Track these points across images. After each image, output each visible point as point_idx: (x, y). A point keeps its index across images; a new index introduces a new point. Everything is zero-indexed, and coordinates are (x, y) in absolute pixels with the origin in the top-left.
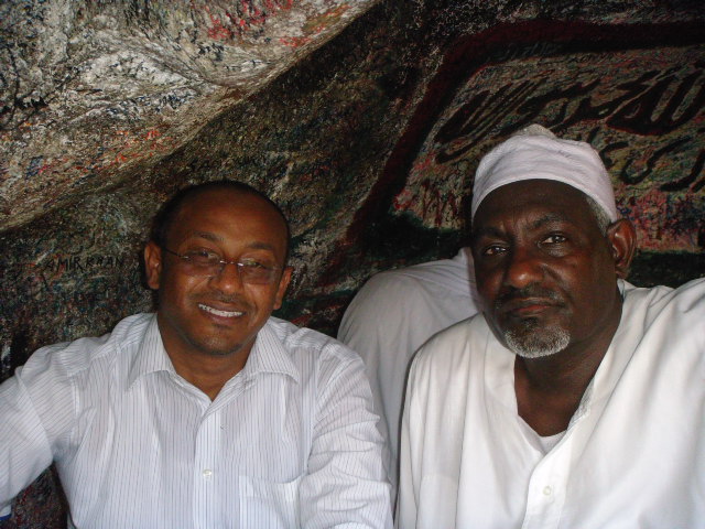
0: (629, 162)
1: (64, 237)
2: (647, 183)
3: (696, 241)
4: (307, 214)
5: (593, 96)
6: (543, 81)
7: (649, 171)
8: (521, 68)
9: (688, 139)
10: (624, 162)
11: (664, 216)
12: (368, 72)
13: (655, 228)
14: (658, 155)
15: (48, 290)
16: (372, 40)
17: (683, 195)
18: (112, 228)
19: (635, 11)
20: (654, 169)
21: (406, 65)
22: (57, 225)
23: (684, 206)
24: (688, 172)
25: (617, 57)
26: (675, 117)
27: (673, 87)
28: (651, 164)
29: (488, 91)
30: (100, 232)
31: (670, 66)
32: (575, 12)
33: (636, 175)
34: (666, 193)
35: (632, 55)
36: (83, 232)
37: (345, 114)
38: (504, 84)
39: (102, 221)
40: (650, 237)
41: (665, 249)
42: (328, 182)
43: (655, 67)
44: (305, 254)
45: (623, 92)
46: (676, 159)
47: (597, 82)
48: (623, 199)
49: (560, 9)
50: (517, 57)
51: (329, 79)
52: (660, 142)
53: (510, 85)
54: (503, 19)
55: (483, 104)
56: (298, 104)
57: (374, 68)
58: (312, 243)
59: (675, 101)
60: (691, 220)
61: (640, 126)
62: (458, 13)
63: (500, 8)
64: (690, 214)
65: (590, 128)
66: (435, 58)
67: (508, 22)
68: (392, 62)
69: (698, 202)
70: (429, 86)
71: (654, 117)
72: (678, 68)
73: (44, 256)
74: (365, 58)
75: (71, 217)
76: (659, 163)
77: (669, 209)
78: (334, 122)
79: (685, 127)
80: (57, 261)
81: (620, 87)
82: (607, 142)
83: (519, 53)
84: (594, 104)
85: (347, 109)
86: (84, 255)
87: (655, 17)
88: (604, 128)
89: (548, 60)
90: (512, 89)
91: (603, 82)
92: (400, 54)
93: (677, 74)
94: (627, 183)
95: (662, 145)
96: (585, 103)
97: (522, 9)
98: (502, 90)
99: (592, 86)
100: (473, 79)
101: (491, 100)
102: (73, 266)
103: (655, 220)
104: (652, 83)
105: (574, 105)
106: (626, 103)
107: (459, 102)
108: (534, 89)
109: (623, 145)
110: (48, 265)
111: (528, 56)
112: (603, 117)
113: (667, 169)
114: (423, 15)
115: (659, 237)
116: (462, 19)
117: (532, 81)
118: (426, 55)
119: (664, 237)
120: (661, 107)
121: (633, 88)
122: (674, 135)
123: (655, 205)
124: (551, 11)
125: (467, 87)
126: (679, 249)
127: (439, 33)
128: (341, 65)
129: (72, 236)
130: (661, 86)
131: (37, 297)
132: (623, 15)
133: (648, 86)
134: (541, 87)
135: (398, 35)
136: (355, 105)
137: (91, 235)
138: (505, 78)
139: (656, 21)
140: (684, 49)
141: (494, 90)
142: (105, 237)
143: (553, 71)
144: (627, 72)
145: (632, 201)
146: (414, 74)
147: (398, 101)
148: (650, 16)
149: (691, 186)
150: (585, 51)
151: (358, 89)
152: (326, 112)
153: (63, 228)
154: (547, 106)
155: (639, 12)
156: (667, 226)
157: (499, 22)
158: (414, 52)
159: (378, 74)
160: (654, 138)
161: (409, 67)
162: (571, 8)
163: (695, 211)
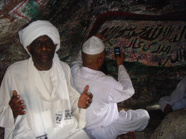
0: (145, 46)
1: (7, 55)
2: (148, 51)
3: (158, 64)
4: (66, 53)
5: (136, 31)
6: (123, 26)
7: (149, 48)
8: (116, 23)
9: (157, 42)
10: (143, 46)
11: (152, 58)
12: (77, 20)
13: (150, 60)
14: (151, 45)
15: (4, 66)
16: (78, 13)
17: (156, 54)
18: (17, 53)
19: (142, 11)
20: (150, 48)
21: (87, 19)
22: (5, 52)
23: (156, 56)
24: (157, 49)
25: (139, 22)
26: (154, 37)
27: (153, 30)
28: (149, 47)
29: (109, 27)
30: (15, 54)
31: (152, 25)
32: (128, 10)
33: (146, 49)
34: (152, 53)
35: (143, 22)
36: (11, 54)
37: (72, 30)
38: (113, 26)
39: (15, 51)
40: (148, 62)
41: (151, 65)
42: (70, 46)
43: (148, 25)
44: (68, 61)
45: (142, 31)
46: (154, 46)
47: (136, 28)
48: (143, 54)
49: (124, 9)
50: (115, 20)
51: (67, 21)
52: (151, 42)
53: (114, 26)
54: (110, 10)
55: (109, 30)
56: (59, 27)
57: (78, 20)
58: (70, 59)
59: (154, 34)
60: (157, 59)
61: (146, 38)
62: (99, 8)
63: (109, 8)
64: (157, 58)
65: (136, 38)
66: (94, 18)
67: (111, 11)
68: (83, 18)
69: (159, 56)
70: (93, 25)
71: (149, 37)
72: (154, 26)
73: (3, 59)
74: (76, 17)
75: (8, 51)
76: (151, 47)
77: (153, 57)
78: (69, 31)
79: (156, 39)
80: (6, 60)
81: (141, 29)
82: (139, 41)
83: (115, 19)
84: (136, 33)
85: (72, 29)
86: (12, 59)
87: (146, 13)
88: (139, 38)
89: (123, 21)
90: (115, 27)
91: (137, 28)
92: (85, 17)
93: (154, 27)
94: (144, 51)
95: (151, 43)
96: (134, 32)
97: (115, 8)
98: (113, 27)
99: (135, 29)
100: (104, 24)
101: (110, 30)
102: (10, 61)
103: (150, 59)
104: (148, 29)
105: (131, 33)
106: (143, 33)
107: (102, 29)
108: (121, 28)
109: (143, 42)
110: (4, 61)
111: (117, 20)
112: (138, 36)
113: (153, 48)
114: (90, 8)
115: (150, 63)
116: (100, 10)
117: (120, 26)
118: (92, 17)
119: (151, 63)
120: (151, 35)
121: (144, 30)
122: (154, 41)
123: (150, 56)
124: (122, 9)
125: (103, 26)
126: (154, 65)
127: (94, 12)
128: (70, 18)
129: (9, 55)
130: (150, 30)
131: (2, 67)
132: (139, 12)
133: (147, 30)
134: (122, 28)
135: (84, 12)
136: (74, 28)
137: (13, 54)
138: (113, 25)
139: (147, 14)
140: (155, 22)
141: (111, 27)
142: (16, 55)
143: (125, 24)
144: (142, 26)
145: (145, 54)
146: (89, 22)
147: (85, 28)
148: (145, 13)
149: (158, 52)
150: (131, 20)
151: (75, 24)
152: (67, 29)
153: (7, 53)
154: (125, 32)
155: (143, 12)
156: (152, 60)
157: (109, 11)
158: (88, 16)
159: (80, 21)
160: (150, 41)
161: (87, 20)
162: (127, 9)
163: (158, 58)
